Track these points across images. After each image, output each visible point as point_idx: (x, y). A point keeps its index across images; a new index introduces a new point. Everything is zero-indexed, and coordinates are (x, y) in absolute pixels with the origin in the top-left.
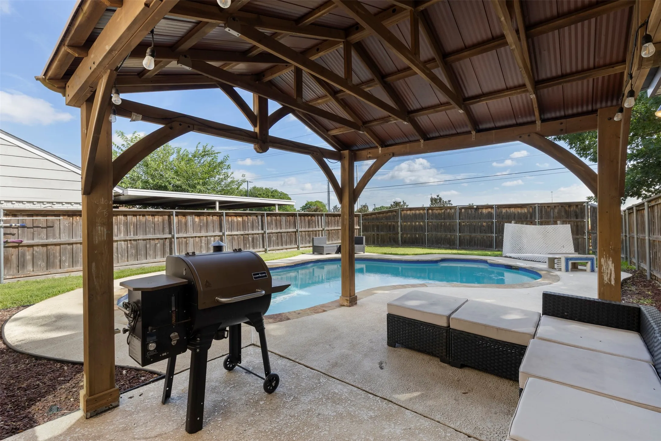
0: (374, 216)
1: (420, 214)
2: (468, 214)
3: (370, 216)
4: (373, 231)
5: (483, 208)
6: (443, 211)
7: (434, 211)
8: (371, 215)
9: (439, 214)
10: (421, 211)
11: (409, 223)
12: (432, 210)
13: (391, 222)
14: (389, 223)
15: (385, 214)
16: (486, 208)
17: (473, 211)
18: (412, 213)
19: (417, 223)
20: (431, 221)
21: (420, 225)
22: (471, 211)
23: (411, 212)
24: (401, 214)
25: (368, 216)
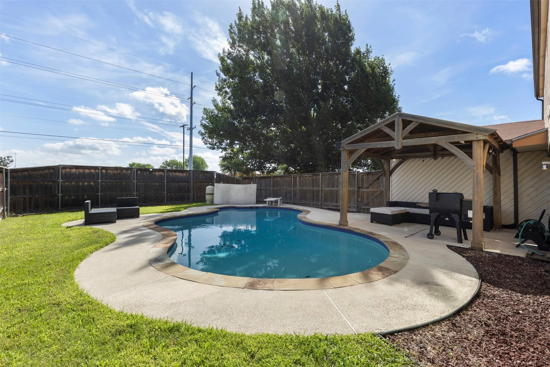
0: (26, 173)
1: (90, 173)
2: (143, 175)
3: (20, 173)
4: (25, 193)
5: (156, 171)
6: (119, 171)
7: (108, 171)
8: (22, 172)
9: (114, 174)
10: (92, 171)
11: (73, 183)
12: (105, 170)
13: (49, 181)
14: (46, 183)
15: (40, 172)
16: (158, 172)
17: (148, 173)
18: (79, 172)
19: (86, 183)
20: (104, 181)
21: (90, 185)
22: (146, 173)
23: (77, 170)
24: (62, 172)
25: (18, 173)
